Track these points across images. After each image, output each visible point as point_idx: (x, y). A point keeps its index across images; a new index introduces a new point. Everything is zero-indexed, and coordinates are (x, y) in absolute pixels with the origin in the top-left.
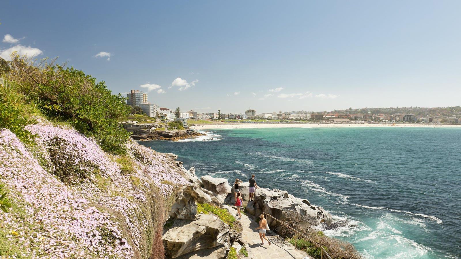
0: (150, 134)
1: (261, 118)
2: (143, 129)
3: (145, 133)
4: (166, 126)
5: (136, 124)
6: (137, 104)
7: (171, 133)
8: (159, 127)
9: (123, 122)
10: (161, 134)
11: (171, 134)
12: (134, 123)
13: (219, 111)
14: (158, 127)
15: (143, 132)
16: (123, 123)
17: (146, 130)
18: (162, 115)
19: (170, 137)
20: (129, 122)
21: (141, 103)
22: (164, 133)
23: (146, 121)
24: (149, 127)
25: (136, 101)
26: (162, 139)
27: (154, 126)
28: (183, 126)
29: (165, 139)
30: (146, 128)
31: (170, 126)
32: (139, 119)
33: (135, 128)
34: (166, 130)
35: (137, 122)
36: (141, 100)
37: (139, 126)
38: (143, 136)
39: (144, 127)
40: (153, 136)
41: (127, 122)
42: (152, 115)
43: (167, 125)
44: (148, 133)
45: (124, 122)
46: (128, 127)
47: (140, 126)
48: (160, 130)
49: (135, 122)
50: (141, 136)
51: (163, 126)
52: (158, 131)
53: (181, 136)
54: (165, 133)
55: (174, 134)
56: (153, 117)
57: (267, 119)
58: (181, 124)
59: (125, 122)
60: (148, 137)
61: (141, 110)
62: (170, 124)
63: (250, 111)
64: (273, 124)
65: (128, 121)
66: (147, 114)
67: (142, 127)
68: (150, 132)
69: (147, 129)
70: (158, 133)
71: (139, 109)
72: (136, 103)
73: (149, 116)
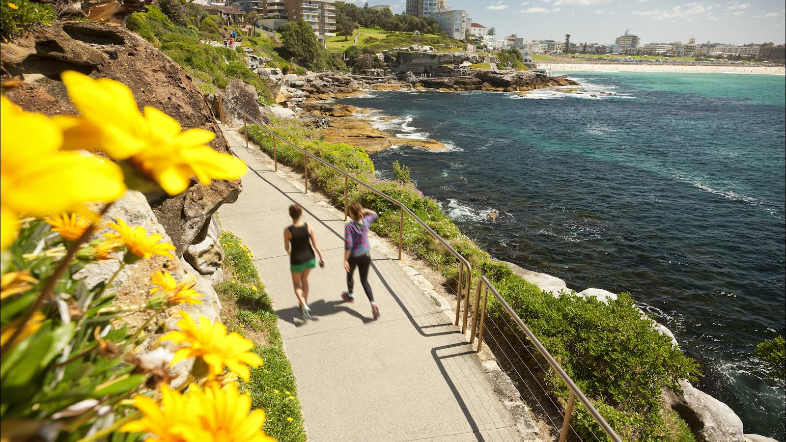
0: (459, 78)
1: (650, 54)
2: (445, 65)
3: (449, 73)
4: (492, 60)
5: (430, 52)
6: (426, 13)
7: (509, 74)
8: (477, 62)
9: (402, 47)
10: (485, 78)
11: (508, 78)
12: (426, 51)
13: (568, 36)
14: (477, 60)
15: (444, 72)
16: (403, 49)
17: (452, 67)
18: (474, 38)
19: (505, 85)
20: (415, 47)
21: (434, 11)
22: (491, 75)
23: (447, 47)
24: (459, 60)
25: (425, 6)
26: (488, 90)
27: (467, 59)
28: (522, 62)
29: (494, 89)
30: (451, 63)
31: (500, 59)
32: (434, 42)
33: (427, 61)
34: (493, 67)
35: (431, 49)
36: (435, 4)
37: (437, 58)
38: (446, 80)
39: (447, 59)
40: (467, 81)
41: (412, 48)
42: (458, 36)
43: (494, 56)
44: (455, 74)
45: (405, 48)
46: (413, 59)
47: (439, 57)
48: (482, 68)
49: (427, 48)
50: (440, 81)
51: (486, 58)
52: (478, 69)
53: (527, 84)
54: (495, 75)
55: (513, 77)
56: (460, 41)
57: (664, 55)
58: (518, 56)
59: (408, 48)
60: (457, 83)
61: (435, 25)
62: (499, 54)
63: (626, 37)
64: (683, 65)
65: (413, 46)
66: (447, 33)
67: (442, 60)
68: (460, 71)
69: (453, 65)
70: (479, 75)
71: (431, 23)
72: (424, 11)
73: (451, 37)
